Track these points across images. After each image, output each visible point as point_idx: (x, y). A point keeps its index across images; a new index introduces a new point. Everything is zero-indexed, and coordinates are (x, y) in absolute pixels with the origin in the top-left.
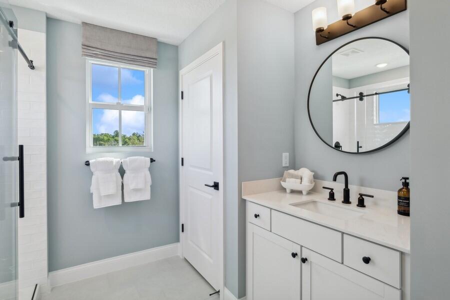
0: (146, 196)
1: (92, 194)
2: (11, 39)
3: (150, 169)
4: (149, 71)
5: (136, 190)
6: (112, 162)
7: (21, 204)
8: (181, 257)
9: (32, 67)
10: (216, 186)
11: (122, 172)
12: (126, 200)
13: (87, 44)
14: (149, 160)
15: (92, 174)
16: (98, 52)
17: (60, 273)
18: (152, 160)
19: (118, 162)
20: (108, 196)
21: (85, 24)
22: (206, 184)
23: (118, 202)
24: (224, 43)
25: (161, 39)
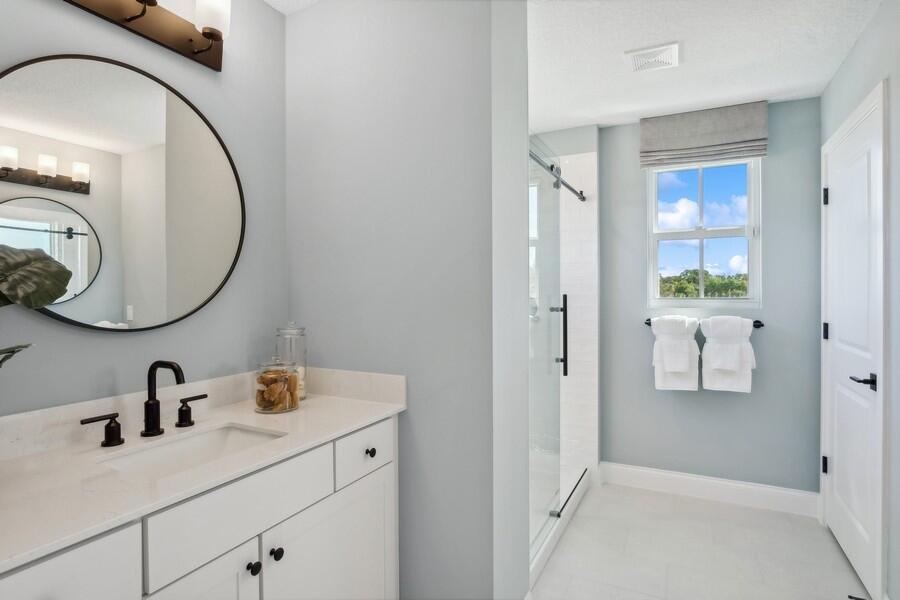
0: (744, 386)
1: (653, 368)
2: (555, 180)
3: (752, 339)
4: (754, 163)
5: (724, 373)
6: (683, 322)
7: (565, 360)
8: (821, 522)
9: (583, 199)
10: (872, 382)
11: (700, 339)
12: (707, 386)
13: (647, 149)
14: (750, 322)
15: (653, 338)
16: (662, 156)
17: (615, 468)
18: (758, 325)
19: (694, 323)
20: (677, 374)
21: (644, 120)
22: (852, 376)
23: (693, 386)
24: (887, 81)
25: (773, 99)
